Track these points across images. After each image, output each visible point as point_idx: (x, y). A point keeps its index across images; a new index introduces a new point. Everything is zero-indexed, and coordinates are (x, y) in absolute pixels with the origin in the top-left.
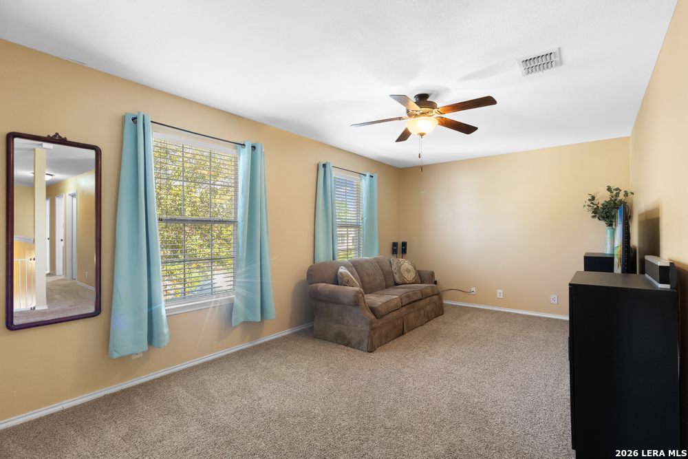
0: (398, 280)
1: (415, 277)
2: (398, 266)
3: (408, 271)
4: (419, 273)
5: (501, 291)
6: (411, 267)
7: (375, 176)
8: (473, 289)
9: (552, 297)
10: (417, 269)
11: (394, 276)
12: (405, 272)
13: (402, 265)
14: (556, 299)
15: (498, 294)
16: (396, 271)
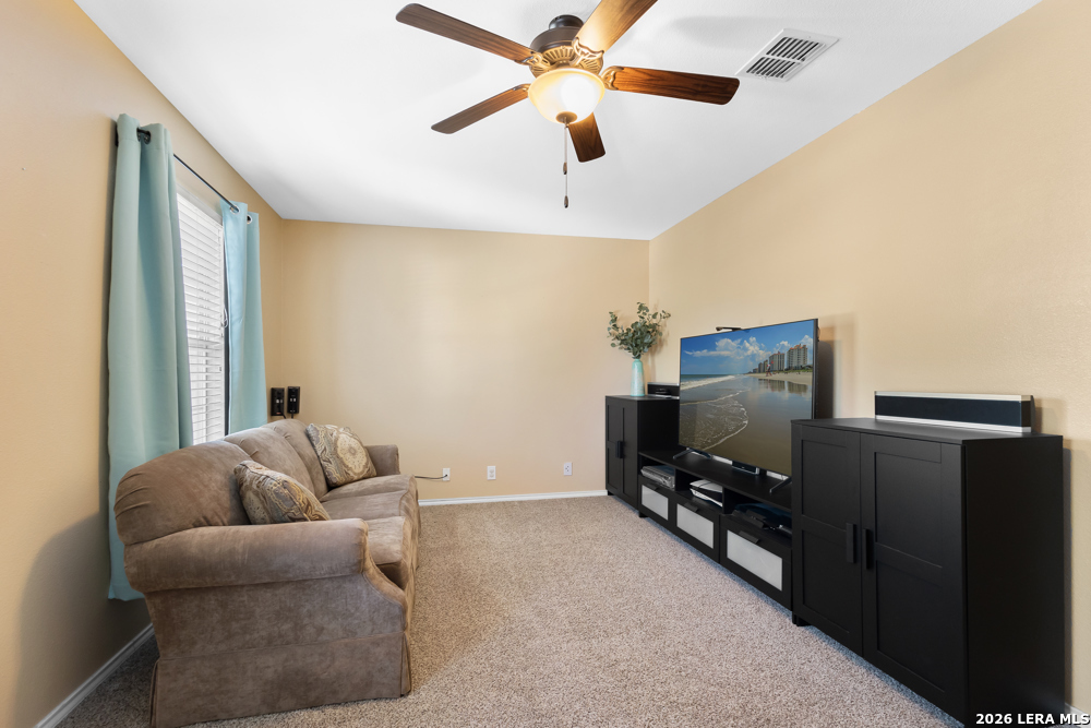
0: (336, 477)
1: (367, 464)
2: (329, 442)
3: (353, 452)
4: (372, 454)
5: (493, 468)
6: (354, 443)
7: (256, 217)
8: (446, 471)
9: (565, 466)
10: (365, 445)
11: (323, 468)
12: (348, 455)
13: (337, 440)
14: (569, 469)
15: (489, 474)
16: (327, 455)
